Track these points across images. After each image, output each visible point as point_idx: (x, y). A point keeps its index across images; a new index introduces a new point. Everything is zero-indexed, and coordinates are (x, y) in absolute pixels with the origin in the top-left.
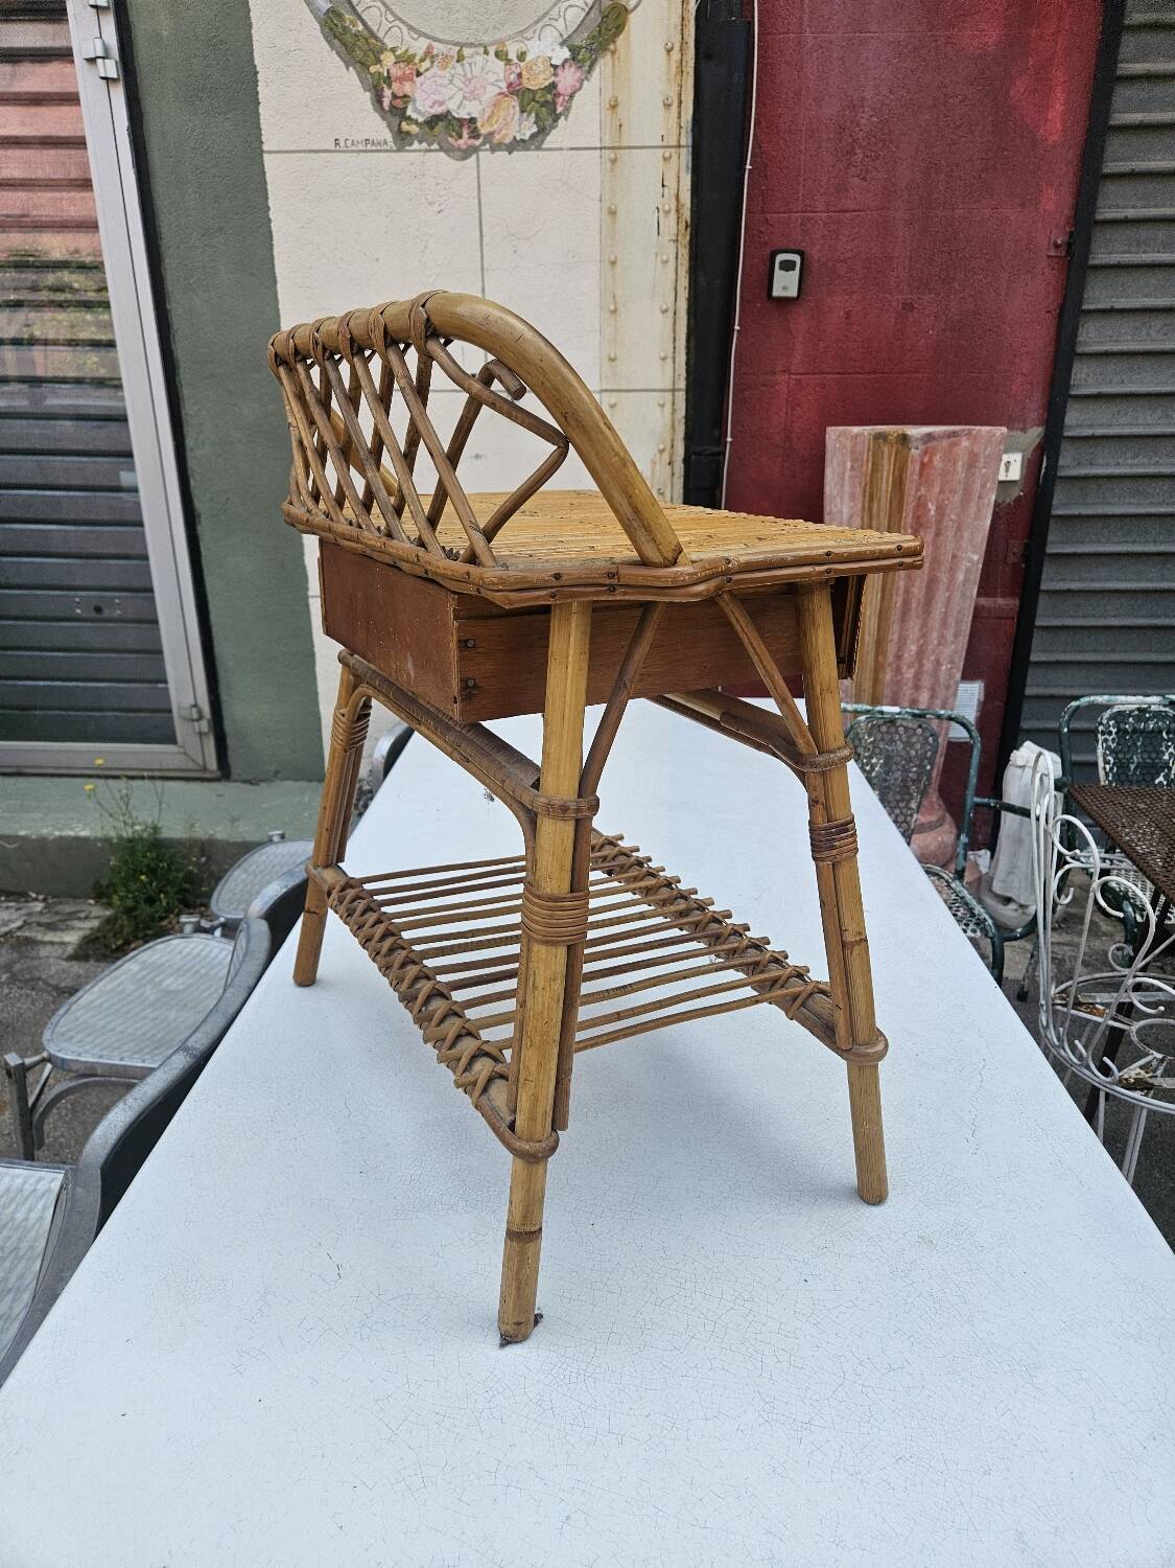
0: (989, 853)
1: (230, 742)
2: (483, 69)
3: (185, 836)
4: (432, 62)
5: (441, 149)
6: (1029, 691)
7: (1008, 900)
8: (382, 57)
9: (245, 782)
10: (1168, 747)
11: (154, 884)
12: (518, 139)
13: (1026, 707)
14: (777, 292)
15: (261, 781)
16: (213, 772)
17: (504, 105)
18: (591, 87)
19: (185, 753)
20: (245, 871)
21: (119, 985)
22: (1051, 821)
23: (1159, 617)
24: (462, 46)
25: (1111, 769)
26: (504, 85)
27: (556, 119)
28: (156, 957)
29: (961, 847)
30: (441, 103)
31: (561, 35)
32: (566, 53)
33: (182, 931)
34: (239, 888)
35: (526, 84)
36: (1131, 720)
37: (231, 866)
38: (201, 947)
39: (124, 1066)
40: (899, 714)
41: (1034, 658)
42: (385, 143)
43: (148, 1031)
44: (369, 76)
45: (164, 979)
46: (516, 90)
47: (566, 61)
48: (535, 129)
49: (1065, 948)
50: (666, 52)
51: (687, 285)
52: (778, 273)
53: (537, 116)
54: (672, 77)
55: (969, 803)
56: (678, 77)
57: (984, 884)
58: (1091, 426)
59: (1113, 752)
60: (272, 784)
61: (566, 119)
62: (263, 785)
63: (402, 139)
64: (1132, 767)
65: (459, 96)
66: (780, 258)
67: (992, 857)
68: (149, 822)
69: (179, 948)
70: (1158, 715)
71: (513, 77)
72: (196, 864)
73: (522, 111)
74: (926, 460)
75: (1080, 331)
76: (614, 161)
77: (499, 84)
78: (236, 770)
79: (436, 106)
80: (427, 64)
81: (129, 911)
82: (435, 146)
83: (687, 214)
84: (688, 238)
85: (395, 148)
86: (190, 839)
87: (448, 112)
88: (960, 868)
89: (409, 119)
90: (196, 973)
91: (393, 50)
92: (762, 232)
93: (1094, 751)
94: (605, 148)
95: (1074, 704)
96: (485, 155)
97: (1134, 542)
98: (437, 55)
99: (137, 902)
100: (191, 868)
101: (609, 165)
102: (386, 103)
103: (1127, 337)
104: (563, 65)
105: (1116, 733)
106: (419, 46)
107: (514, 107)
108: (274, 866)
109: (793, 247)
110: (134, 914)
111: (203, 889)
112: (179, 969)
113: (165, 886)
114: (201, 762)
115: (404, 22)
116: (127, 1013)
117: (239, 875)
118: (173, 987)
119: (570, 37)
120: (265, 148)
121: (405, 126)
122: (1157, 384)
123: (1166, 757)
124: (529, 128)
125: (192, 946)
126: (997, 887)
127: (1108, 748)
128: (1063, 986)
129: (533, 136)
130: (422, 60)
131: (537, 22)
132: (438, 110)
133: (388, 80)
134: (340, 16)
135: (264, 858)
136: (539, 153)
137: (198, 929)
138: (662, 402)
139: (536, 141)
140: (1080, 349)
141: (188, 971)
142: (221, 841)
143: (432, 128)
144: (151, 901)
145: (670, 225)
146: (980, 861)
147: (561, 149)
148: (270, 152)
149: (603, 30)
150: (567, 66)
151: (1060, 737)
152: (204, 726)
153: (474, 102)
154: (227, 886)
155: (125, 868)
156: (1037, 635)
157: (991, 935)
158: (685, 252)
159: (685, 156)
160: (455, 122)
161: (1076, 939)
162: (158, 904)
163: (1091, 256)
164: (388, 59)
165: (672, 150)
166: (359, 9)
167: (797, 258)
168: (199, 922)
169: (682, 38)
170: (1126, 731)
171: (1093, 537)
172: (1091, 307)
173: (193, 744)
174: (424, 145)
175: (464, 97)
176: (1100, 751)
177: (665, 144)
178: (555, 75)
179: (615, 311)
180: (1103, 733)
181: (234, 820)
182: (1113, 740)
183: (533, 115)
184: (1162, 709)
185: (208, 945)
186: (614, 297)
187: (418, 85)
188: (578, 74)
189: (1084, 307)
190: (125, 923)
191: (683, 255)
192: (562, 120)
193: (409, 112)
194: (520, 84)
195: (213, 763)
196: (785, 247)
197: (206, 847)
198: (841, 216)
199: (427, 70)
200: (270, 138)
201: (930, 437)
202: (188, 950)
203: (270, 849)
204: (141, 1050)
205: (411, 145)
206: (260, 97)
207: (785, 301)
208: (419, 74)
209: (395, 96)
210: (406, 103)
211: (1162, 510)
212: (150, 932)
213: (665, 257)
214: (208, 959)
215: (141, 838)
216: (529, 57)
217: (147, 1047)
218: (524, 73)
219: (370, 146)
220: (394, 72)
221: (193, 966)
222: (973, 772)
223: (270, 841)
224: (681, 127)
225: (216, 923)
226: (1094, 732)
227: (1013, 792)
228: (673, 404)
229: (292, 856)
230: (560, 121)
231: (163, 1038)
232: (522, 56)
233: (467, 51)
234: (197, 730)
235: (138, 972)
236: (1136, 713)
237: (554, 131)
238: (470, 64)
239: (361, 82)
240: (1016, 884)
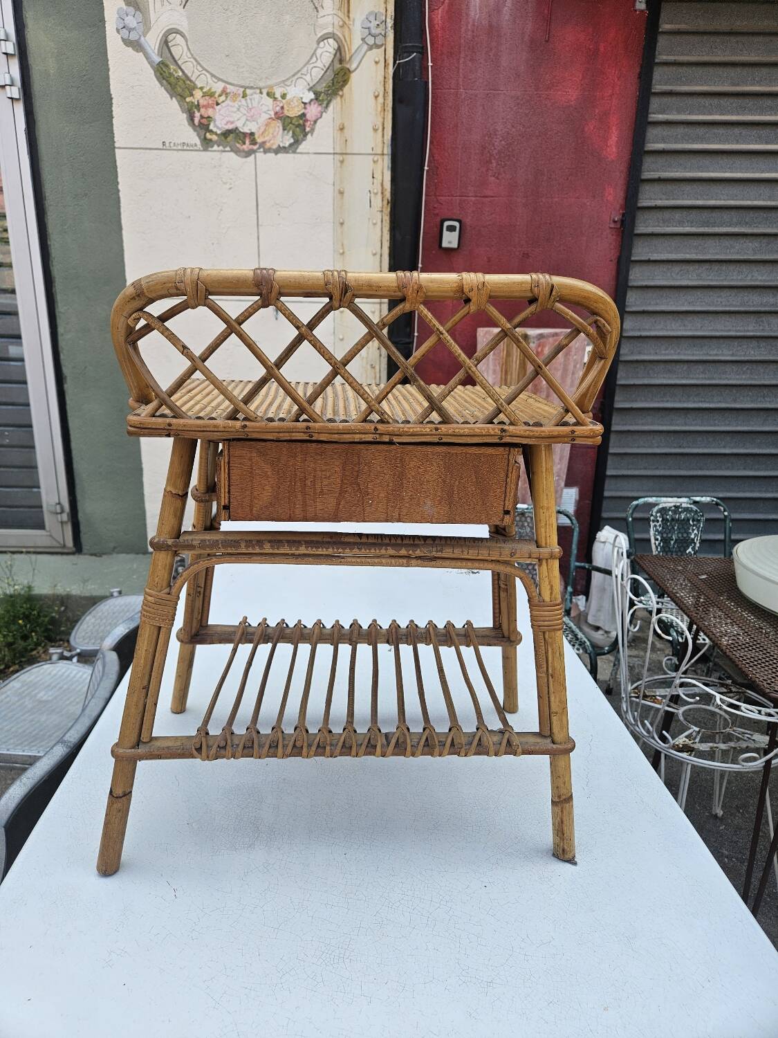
0: (584, 598)
1: (82, 528)
2: (259, 103)
3: (51, 592)
4: (227, 97)
5: (232, 150)
6: (606, 494)
7: (597, 628)
8: (194, 92)
9: (92, 555)
10: (693, 530)
11: (28, 626)
12: (281, 146)
13: (605, 504)
14: (445, 244)
15: (104, 554)
16: (69, 548)
17: (272, 125)
18: (328, 116)
19: (51, 536)
20: (94, 617)
21: (6, 698)
22: (625, 579)
23: (684, 448)
24: (246, 88)
25: (660, 544)
26: (272, 113)
27: (306, 135)
28: (33, 677)
29: (568, 594)
30: (232, 123)
31: (309, 84)
32: (312, 96)
33: (50, 659)
34: (89, 629)
35: (286, 113)
36: (670, 513)
37: (83, 613)
38: (63, 671)
39: (10, 755)
40: (527, 509)
41: (608, 473)
42: (196, 145)
43: (27, 729)
44: (185, 104)
45: (38, 693)
46: (280, 116)
47: (312, 100)
48: (292, 141)
49: (635, 659)
50: (374, 98)
51: (389, 239)
52: (446, 234)
53: (293, 133)
54: (378, 113)
55: (572, 566)
56: (382, 113)
57: (582, 617)
58: (639, 330)
59: (659, 532)
60: (110, 556)
61: (312, 135)
62: (105, 557)
63: (207, 144)
64: (672, 542)
65: (243, 119)
66: (447, 224)
67: (587, 600)
68: (25, 582)
69: (48, 671)
70: (686, 510)
71: (278, 109)
72: (59, 612)
73: (284, 129)
74: (540, 350)
75: (630, 273)
76: (342, 162)
77: (269, 112)
78: (86, 547)
79: (229, 124)
80: (223, 98)
81: (9, 645)
82: (228, 149)
83: (388, 195)
84: (389, 209)
85: (202, 149)
86: (54, 595)
87: (237, 128)
88: (568, 608)
89: (211, 131)
90: (61, 688)
91: (201, 88)
92: (435, 208)
93: (648, 532)
94: (337, 154)
95: (635, 503)
96: (260, 155)
97: (668, 401)
98: (230, 93)
99: (15, 639)
100: (54, 614)
101: (339, 164)
102: (196, 121)
103: (660, 277)
104: (310, 103)
105: (662, 521)
106: (218, 87)
107: (279, 127)
108: (114, 613)
109: (454, 217)
110: (13, 646)
111: (63, 629)
112: (49, 686)
113: (35, 627)
114: (62, 543)
115: (208, 72)
116: (12, 717)
117: (90, 619)
118: (45, 698)
119: (314, 85)
120: (116, 145)
121: (208, 136)
122: (677, 306)
123: (693, 536)
124: (288, 140)
125: (58, 669)
126: (591, 620)
127: (657, 530)
128: (635, 685)
129: (291, 145)
130: (220, 96)
131: (294, 75)
132: (230, 127)
133: (198, 107)
134: (167, 66)
135: (107, 607)
136: (296, 155)
137: (62, 657)
138: (373, 310)
139: (293, 148)
140: (630, 284)
141: (55, 687)
142: (75, 596)
143: (226, 138)
144: (25, 638)
145: (378, 202)
146: (579, 603)
147: (308, 153)
148: (119, 148)
149: (335, 82)
150: (312, 103)
151: (627, 524)
152: (65, 517)
153: (253, 123)
154: (81, 627)
155: (8, 615)
156: (610, 458)
157: (588, 652)
158: (387, 219)
159: (387, 161)
160: (241, 135)
161: (642, 653)
162: (30, 639)
163: (636, 228)
164: (198, 94)
165: (379, 157)
166: (180, 62)
167: (457, 224)
168: (62, 653)
169: (385, 90)
170: (667, 520)
171: (643, 399)
172: (636, 258)
173: (57, 529)
174: (221, 148)
175: (247, 120)
176: (652, 532)
177: (374, 152)
178: (305, 108)
179: (343, 253)
180: (653, 521)
181: (85, 581)
182: (660, 526)
183: (291, 132)
184: (689, 506)
185: (68, 669)
186: (343, 245)
187: (217, 111)
188: (320, 109)
189: (633, 259)
190: (6, 653)
191: (386, 220)
192: (309, 136)
193: (211, 127)
194: (283, 113)
195: (70, 543)
196: (450, 217)
197: (64, 600)
198: (484, 199)
199: (223, 102)
200: (119, 140)
201: (541, 336)
202: (55, 672)
203: (111, 602)
204: (22, 743)
205: (212, 147)
206: (114, 113)
207: (449, 251)
208: (218, 104)
209: (202, 117)
210: (210, 121)
211: (684, 382)
212: (23, 659)
213: (374, 221)
214: (69, 679)
215: (19, 594)
216: (288, 97)
217: (25, 741)
218: (285, 106)
219: (185, 147)
220: (202, 102)
221: (58, 684)
222: (574, 546)
223: (112, 595)
224: (384, 143)
225: (74, 653)
226: (648, 520)
227: (599, 558)
228: (381, 312)
229: (127, 606)
230: (308, 137)
231: (37, 734)
232: (284, 96)
233: (248, 91)
234: (60, 520)
235: (20, 688)
236: (673, 508)
237: (304, 142)
238: (251, 99)
239: (181, 107)
240: (602, 618)
